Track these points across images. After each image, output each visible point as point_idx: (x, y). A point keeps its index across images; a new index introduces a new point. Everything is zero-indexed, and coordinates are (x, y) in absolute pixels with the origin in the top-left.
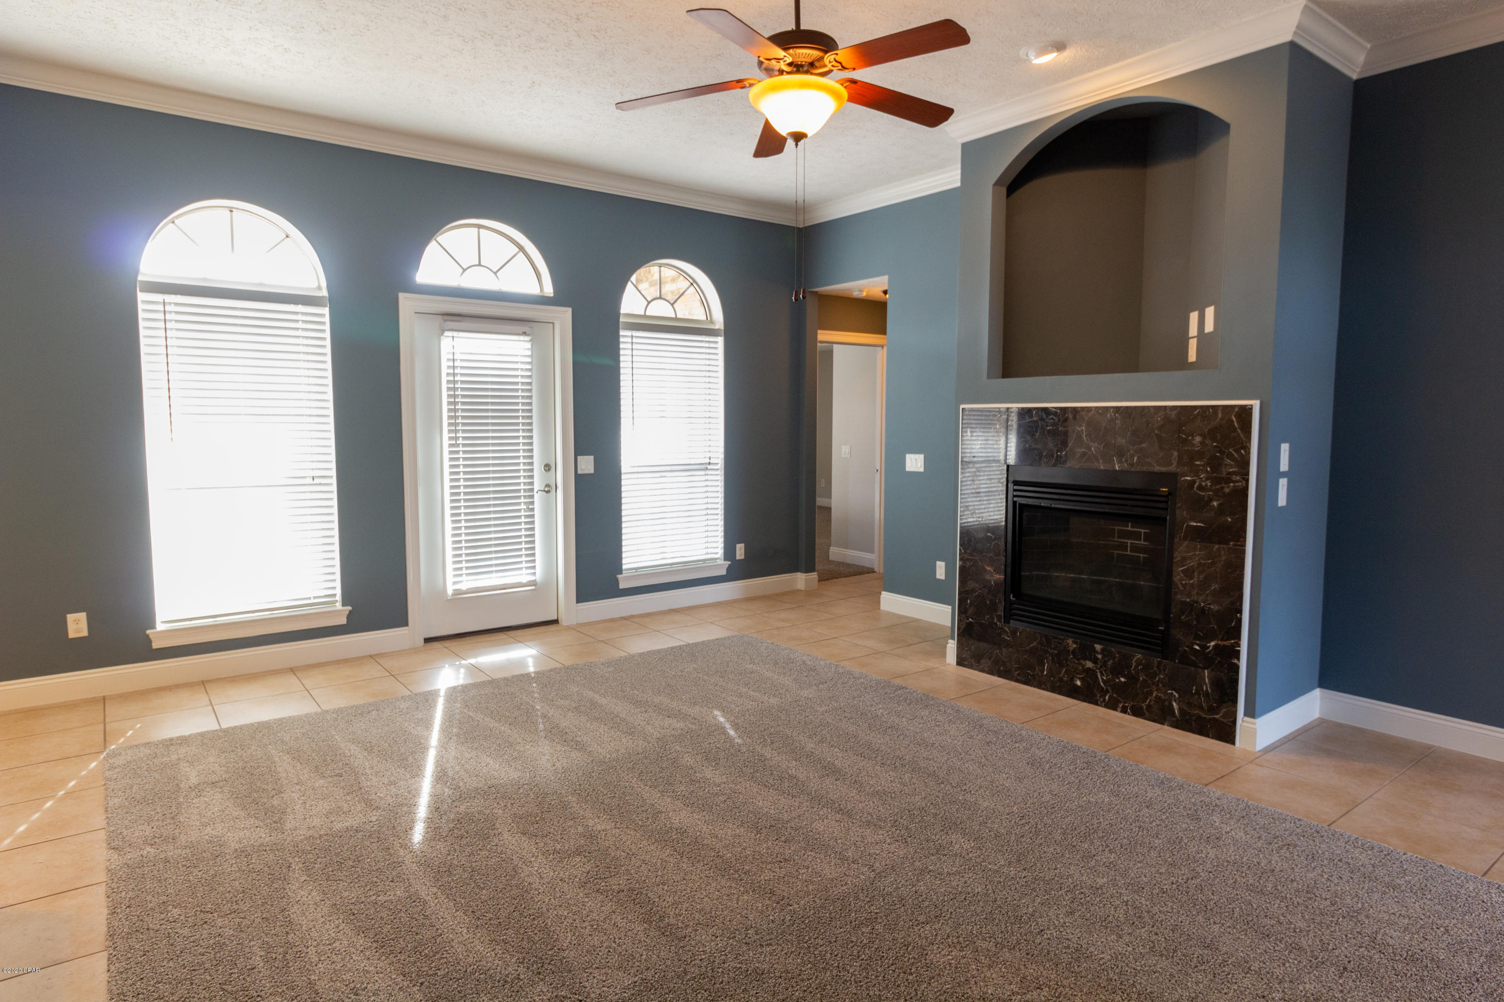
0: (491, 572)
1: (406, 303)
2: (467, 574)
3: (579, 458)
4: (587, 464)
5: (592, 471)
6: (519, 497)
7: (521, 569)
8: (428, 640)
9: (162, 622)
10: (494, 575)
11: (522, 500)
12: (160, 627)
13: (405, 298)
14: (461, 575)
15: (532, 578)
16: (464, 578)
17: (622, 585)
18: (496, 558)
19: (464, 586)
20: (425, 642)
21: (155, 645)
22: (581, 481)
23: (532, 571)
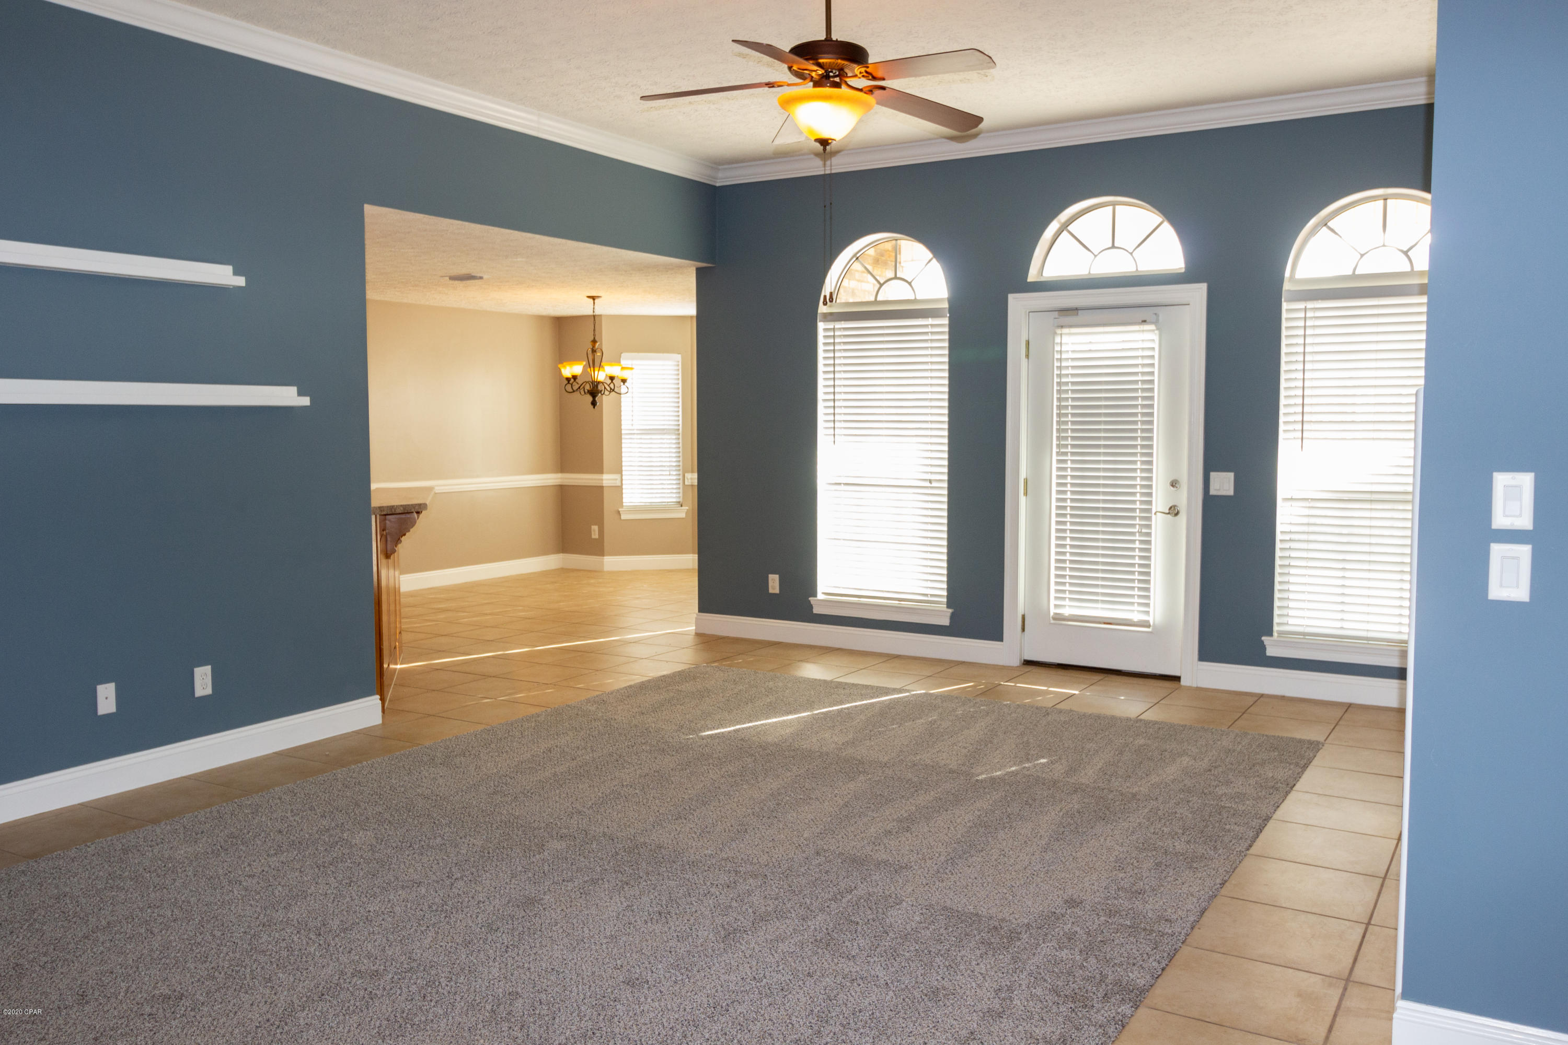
0: (1097, 601)
1: (1017, 304)
2: (1071, 599)
3: (1213, 475)
4: (1224, 484)
5: (1231, 492)
6: (1134, 518)
7: (1133, 604)
8: (1028, 663)
9: (823, 593)
10: (1100, 605)
11: (1137, 521)
12: (820, 596)
13: (1014, 298)
14: (1064, 599)
15: (1144, 617)
16: (1067, 602)
17: (1271, 652)
18: (1103, 586)
19: (1066, 612)
20: (1024, 664)
21: (816, 610)
22: (1211, 504)
23: (1146, 609)
